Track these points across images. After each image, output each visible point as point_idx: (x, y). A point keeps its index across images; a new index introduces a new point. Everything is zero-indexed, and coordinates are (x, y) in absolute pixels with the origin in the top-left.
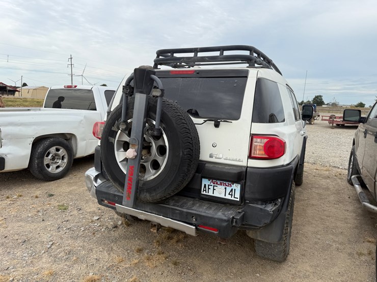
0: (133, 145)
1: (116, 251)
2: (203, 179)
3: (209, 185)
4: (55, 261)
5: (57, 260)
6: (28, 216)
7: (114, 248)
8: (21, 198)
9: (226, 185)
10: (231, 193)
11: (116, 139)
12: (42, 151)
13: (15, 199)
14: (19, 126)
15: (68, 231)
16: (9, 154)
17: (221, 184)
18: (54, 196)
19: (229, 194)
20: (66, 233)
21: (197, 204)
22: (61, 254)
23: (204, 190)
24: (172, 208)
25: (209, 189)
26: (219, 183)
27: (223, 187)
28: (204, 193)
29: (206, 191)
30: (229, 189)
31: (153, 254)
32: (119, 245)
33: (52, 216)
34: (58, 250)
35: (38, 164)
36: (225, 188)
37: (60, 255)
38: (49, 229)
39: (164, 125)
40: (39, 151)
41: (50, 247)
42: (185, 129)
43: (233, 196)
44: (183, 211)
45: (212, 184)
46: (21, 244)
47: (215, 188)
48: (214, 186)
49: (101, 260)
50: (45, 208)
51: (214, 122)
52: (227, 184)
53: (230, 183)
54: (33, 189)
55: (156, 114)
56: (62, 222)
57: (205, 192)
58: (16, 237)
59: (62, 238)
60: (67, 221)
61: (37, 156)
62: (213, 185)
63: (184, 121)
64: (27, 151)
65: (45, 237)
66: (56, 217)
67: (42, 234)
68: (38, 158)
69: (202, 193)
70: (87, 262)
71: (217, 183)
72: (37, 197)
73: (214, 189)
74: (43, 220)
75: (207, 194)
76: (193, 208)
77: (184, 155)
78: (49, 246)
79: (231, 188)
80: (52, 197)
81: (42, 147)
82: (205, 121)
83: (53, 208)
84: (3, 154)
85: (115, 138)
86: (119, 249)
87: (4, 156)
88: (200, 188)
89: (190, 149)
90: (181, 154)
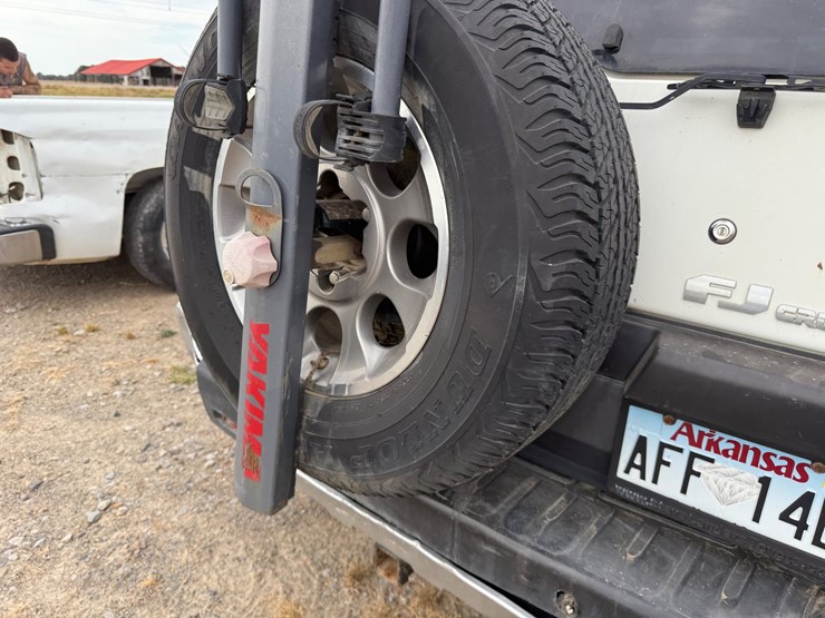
0: (261, 214)
1: (285, 565)
2: (633, 411)
3: (662, 446)
4: (88, 582)
5: (96, 577)
6: (85, 397)
7: (283, 552)
8: (96, 335)
9: (771, 467)
10: (796, 515)
11: (218, 181)
12: (154, 213)
13: (77, 339)
14: (86, 140)
15: (168, 462)
16: (63, 216)
17: (738, 455)
18: (175, 338)
19: (785, 517)
20: (160, 467)
21: (587, 519)
22: (116, 555)
23: (631, 464)
24: (463, 526)
25: (660, 462)
26: (723, 446)
27: (749, 475)
28: (634, 477)
29: (642, 468)
30: (785, 492)
31: (403, 600)
32: (300, 541)
33: (143, 403)
34: (116, 535)
35: (145, 248)
36: (765, 482)
37: (111, 559)
38: (121, 448)
39: (425, 99)
40: (146, 211)
41: (95, 521)
42: (556, 120)
43: (809, 535)
44: (514, 554)
45: (682, 441)
46: (23, 496)
47: (698, 465)
48: (693, 456)
49: (227, 598)
50: (138, 372)
51: (734, 95)
52: (777, 462)
53: (798, 460)
54: (132, 313)
55: (375, 21)
56: (164, 428)
57: (635, 473)
58: (26, 466)
59: (141, 487)
60: (179, 425)
61: (141, 225)
62: (688, 449)
63: (553, 68)
64: (112, 211)
65: (98, 479)
66: (156, 405)
67: (94, 466)
68: (144, 231)
69: (621, 474)
70: (181, 602)
71: (713, 445)
72: (131, 337)
73: (690, 472)
74: (117, 415)
75: (647, 484)
76: (566, 552)
77: (543, 294)
78: (91, 516)
79: (798, 490)
80: (168, 341)
81: (153, 201)
82: (678, 90)
83: (157, 374)
84: (48, 217)
85: (212, 175)
86: (297, 557)
87: (50, 223)
88: (609, 448)
89: (580, 254)
90: (520, 289)
